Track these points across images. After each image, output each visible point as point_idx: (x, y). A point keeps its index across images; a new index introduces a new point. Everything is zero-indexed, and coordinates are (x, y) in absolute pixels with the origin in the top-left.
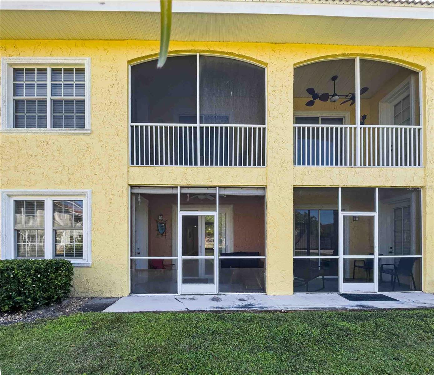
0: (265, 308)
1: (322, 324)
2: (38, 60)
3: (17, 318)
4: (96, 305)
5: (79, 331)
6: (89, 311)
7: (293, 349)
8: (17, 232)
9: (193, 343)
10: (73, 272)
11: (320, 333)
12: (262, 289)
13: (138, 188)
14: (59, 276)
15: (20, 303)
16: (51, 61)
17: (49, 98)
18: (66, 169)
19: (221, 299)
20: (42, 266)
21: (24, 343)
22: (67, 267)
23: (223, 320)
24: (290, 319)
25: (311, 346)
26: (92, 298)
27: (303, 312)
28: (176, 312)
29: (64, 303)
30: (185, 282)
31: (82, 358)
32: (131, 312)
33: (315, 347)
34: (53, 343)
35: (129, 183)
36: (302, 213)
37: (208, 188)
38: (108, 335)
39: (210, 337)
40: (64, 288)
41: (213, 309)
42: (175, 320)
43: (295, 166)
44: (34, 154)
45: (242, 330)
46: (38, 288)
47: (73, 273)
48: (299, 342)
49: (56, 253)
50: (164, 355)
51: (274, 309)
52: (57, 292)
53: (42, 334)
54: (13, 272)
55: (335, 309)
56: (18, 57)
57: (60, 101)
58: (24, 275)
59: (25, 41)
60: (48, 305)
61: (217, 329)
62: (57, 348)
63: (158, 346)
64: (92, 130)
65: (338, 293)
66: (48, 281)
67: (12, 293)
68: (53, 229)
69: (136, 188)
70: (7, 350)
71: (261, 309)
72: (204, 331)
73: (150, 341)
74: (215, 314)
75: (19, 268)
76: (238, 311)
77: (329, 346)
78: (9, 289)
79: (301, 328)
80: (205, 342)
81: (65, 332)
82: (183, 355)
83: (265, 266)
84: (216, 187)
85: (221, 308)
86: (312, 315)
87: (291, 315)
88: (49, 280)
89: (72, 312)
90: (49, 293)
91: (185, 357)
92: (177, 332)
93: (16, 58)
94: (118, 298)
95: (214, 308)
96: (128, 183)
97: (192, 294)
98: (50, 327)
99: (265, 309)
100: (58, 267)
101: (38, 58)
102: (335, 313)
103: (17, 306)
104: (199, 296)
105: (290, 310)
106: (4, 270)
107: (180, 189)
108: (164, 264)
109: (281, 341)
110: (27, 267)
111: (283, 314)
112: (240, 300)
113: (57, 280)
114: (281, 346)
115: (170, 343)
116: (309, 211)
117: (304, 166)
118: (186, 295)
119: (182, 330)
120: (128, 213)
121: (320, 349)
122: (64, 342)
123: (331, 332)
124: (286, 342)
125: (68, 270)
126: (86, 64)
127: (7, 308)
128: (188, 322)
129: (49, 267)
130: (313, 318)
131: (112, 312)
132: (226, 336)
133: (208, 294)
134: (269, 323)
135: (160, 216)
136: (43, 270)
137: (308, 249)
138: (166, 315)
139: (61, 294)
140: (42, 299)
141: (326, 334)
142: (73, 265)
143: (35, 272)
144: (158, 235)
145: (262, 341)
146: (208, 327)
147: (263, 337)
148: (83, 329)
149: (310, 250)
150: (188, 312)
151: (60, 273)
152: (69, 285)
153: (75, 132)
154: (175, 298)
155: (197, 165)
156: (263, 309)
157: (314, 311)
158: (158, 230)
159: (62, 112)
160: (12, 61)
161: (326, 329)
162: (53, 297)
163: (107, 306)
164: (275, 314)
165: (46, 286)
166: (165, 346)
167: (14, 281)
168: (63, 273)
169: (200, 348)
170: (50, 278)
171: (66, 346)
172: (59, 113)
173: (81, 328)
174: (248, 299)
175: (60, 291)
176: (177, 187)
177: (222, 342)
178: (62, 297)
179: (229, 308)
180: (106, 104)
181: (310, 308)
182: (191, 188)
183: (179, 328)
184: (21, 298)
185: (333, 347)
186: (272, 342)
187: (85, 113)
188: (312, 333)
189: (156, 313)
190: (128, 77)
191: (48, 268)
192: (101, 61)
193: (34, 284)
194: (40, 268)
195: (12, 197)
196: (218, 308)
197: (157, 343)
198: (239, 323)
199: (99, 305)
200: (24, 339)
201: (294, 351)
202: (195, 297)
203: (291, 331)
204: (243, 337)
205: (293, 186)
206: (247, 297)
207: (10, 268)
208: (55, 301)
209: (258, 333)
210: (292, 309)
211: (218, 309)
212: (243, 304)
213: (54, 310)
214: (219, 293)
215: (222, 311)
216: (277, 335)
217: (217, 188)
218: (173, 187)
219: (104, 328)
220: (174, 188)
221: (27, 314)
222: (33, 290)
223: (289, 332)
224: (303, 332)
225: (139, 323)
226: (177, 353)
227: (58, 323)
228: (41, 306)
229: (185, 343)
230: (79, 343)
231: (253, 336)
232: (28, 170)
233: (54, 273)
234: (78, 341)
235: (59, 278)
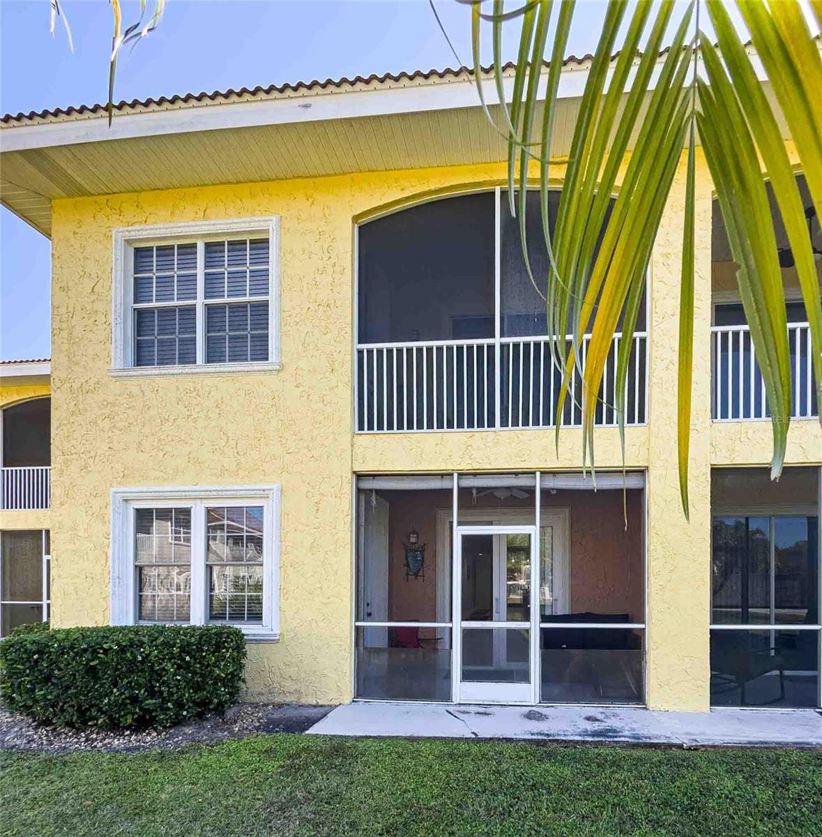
0: (646, 738)
1: (778, 778)
2: (180, 230)
3: (147, 740)
4: (289, 719)
5: (265, 770)
6: (277, 732)
7: (712, 828)
8: (139, 570)
9: (493, 805)
10: (246, 651)
11: (774, 797)
12: (636, 695)
13: (371, 478)
14: (223, 660)
15: (153, 711)
16: (205, 229)
17: (200, 302)
18: (232, 443)
19: (545, 715)
20: (193, 640)
21: (169, 788)
22: (237, 642)
23: (553, 761)
24: (703, 765)
25: (753, 823)
26: (280, 706)
27: (733, 751)
28: (453, 739)
29: (230, 714)
30: (467, 676)
31: (279, 822)
32: (361, 737)
33: (761, 827)
34: (222, 789)
35: (354, 470)
36: (730, 522)
37: (516, 474)
38: (320, 780)
39: (529, 793)
40: (231, 685)
41: (530, 737)
42: (451, 755)
43: (715, 420)
44: (172, 418)
45: (596, 782)
46: (185, 684)
47: (246, 654)
48: (725, 814)
49: (210, 614)
50: (437, 824)
51: (665, 742)
52: (218, 692)
53: (198, 773)
54: (142, 650)
55: (810, 746)
56: (143, 226)
57: (222, 307)
58: (162, 657)
59: (156, 191)
60: (201, 716)
61: (541, 778)
62: (231, 801)
63: (422, 806)
64: (283, 364)
65: (818, 710)
66: (202, 670)
67: (140, 691)
68: (207, 565)
69: (368, 480)
70: (142, 799)
71: (636, 741)
72: (514, 780)
73: (406, 795)
74: (534, 747)
75: (152, 643)
76: (584, 742)
77: (793, 825)
78: (133, 684)
79: (730, 784)
80: (518, 804)
81: (240, 770)
82: (476, 826)
83: (644, 646)
84: (534, 473)
85: (548, 735)
86: (753, 757)
87: (706, 756)
88: (203, 668)
89: (245, 732)
90: (205, 693)
91: (480, 830)
92: (459, 780)
93: (139, 228)
94: (332, 707)
95: (532, 734)
96: (352, 468)
97: (481, 703)
98: (211, 759)
99: (644, 740)
100: (220, 642)
101: (179, 225)
102: (810, 756)
103: (148, 717)
104: (498, 708)
105: (703, 746)
106: (126, 646)
107: (458, 479)
108: (419, 637)
109: (683, 809)
110: (166, 641)
111: (687, 754)
112: (588, 719)
113: (218, 667)
114: (685, 819)
115: (446, 803)
116: (747, 519)
117: (736, 420)
118: (470, 704)
119: (469, 778)
120: (351, 531)
121: (773, 832)
122: (240, 790)
123: (799, 795)
124: (696, 812)
125: (238, 647)
126: (271, 230)
127: (129, 721)
128: (479, 762)
129: (204, 640)
130: (757, 764)
131: (324, 735)
132: (562, 794)
133: (517, 704)
134: (655, 772)
135: (412, 535)
136: (194, 647)
137: (745, 605)
138: (431, 745)
139: (224, 695)
140: (191, 705)
141: (787, 799)
142: (245, 637)
143: (181, 652)
144: (408, 575)
145: (641, 807)
146: (523, 774)
147: (644, 800)
148: (272, 766)
149: (750, 610)
150: (477, 740)
151: (223, 653)
152: (238, 678)
153: (249, 370)
154: (447, 711)
155: (494, 427)
156: (641, 741)
157: (759, 750)
158: (408, 565)
159: (225, 330)
160: (134, 235)
161: (788, 790)
162: (211, 702)
163: (311, 722)
164: (667, 752)
165: (199, 680)
166: (436, 806)
167: (144, 669)
168: (229, 653)
169: (509, 816)
170: (206, 663)
171: (246, 798)
172: (219, 331)
173: (269, 764)
174: (607, 717)
175: (223, 689)
176: (452, 475)
177: (555, 805)
178: (226, 702)
179: (565, 735)
180: (309, 308)
181: (750, 743)
182: (481, 476)
183: (461, 771)
184: (154, 701)
185: (804, 829)
186: (662, 812)
187: (269, 329)
188: (755, 797)
189: (412, 739)
190: (353, 251)
191: (203, 643)
192: (300, 221)
193: (179, 675)
194: (189, 644)
195: (131, 502)
196: (541, 734)
197: (421, 800)
198: (588, 768)
199: (294, 719)
200: (167, 780)
201: (713, 832)
202: (488, 710)
203: (707, 791)
204: (598, 798)
205: (710, 466)
206: (603, 713)
207: (137, 642)
208: (213, 710)
209: (633, 791)
210: (706, 743)
211: (540, 737)
212: (596, 728)
213: (212, 726)
214: (540, 703)
215: (550, 740)
216: (674, 796)
217: (538, 474)
218: (442, 475)
219: (313, 767)
220: (444, 477)
221: (164, 733)
222: (177, 686)
223: (700, 791)
224: (734, 794)
225: (380, 759)
226: (462, 822)
227: (223, 753)
228: (189, 718)
229: (476, 804)
230: (270, 794)
231: (622, 797)
232: (161, 447)
233: (213, 653)
234: (267, 788)
235: (223, 663)
